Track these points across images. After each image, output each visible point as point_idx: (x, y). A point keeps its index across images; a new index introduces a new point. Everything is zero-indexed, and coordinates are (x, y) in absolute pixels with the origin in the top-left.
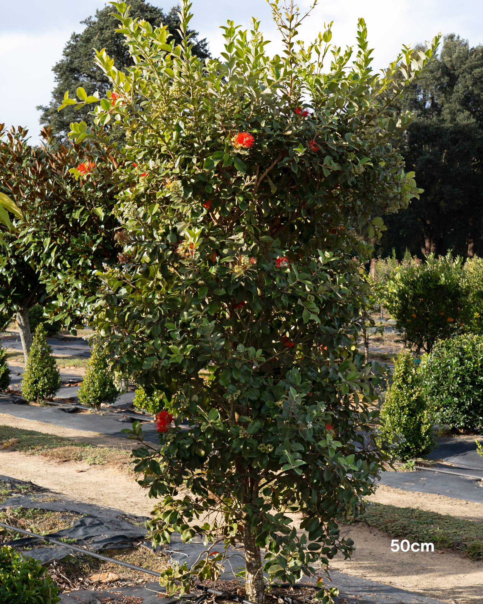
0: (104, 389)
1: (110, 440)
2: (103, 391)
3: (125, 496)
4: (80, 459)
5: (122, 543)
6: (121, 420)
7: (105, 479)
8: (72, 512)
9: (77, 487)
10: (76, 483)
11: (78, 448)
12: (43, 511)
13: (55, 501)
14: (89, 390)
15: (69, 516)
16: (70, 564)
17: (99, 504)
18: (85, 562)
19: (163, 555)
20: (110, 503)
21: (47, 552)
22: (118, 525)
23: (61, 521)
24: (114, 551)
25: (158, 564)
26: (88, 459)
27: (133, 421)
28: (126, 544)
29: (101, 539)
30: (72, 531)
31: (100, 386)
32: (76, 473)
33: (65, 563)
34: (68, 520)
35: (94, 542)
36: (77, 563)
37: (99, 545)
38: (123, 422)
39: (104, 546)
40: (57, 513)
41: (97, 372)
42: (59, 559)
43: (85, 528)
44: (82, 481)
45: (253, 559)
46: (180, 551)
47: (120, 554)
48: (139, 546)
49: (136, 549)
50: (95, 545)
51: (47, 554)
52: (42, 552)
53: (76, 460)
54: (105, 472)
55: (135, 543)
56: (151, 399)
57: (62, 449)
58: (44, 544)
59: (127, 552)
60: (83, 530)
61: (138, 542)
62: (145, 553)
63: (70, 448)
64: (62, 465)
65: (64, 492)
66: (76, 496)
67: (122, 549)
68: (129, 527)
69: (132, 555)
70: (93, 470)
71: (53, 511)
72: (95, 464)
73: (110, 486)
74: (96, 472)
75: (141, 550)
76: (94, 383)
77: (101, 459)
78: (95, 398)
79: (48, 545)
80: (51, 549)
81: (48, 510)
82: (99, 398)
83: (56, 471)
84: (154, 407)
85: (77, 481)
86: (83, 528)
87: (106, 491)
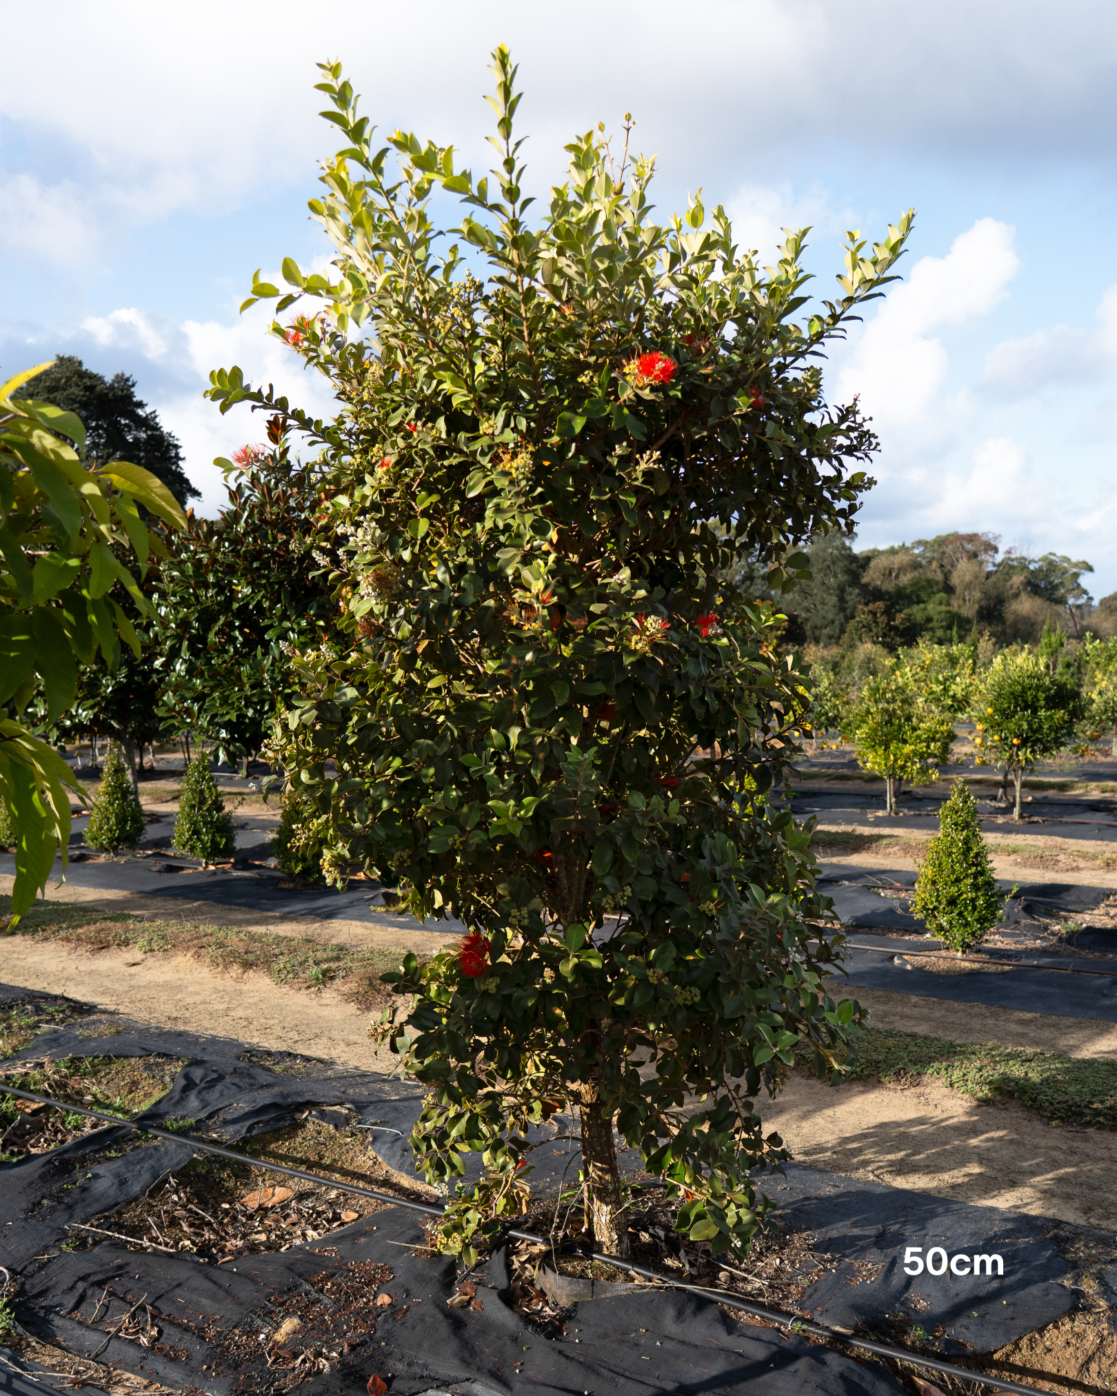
0: (124, 826)
1: (149, 902)
2: (122, 830)
3: (224, 1006)
4: (126, 943)
5: (277, 1119)
6: (155, 869)
7: (177, 976)
8: (159, 1055)
9: (139, 997)
10: (132, 987)
11: (118, 924)
12: (108, 1060)
13: (118, 1033)
14: (101, 829)
15: (157, 1064)
16: (198, 1175)
17: (190, 1028)
18: (223, 1168)
19: (353, 1134)
20: (206, 1023)
21: (151, 1157)
22: (250, 1076)
23: (145, 1075)
24: (268, 1137)
25: (351, 1154)
26: (140, 944)
27: (171, 869)
28: (283, 1119)
29: (235, 1115)
30: (178, 1102)
31: (118, 823)
32: (125, 968)
33: (190, 1176)
34: (158, 1074)
35: (226, 1123)
36: (210, 1172)
37: (237, 1127)
38: (160, 872)
39: (250, 1129)
40: (133, 1061)
41: (112, 805)
42: (178, 1168)
43: (200, 1092)
44: (141, 984)
45: (608, 1177)
46: (383, 1123)
47: (277, 1140)
48: (306, 1119)
49: (302, 1125)
50: (231, 1129)
51: (152, 1162)
52: (142, 1160)
53: (119, 945)
54: (173, 963)
55: (297, 1116)
56: (199, 839)
57: (93, 928)
58: (139, 1138)
59: (288, 1133)
60: (197, 1097)
61: (303, 1112)
62: (319, 1133)
63: (104, 925)
64: (98, 956)
65: (122, 1009)
66: (144, 1015)
67: (279, 1129)
68: (270, 1080)
69: (299, 1139)
70: (151, 962)
71: (126, 1057)
72: (152, 950)
73: (190, 989)
74: (157, 964)
75: (310, 1126)
76: (108, 819)
77: (162, 943)
78: (111, 840)
79: (147, 1140)
80: (156, 1148)
81: (117, 1057)
82: (118, 840)
83: (93, 967)
84: (204, 849)
85: (133, 983)
86: (195, 1092)
87: (189, 1000)
